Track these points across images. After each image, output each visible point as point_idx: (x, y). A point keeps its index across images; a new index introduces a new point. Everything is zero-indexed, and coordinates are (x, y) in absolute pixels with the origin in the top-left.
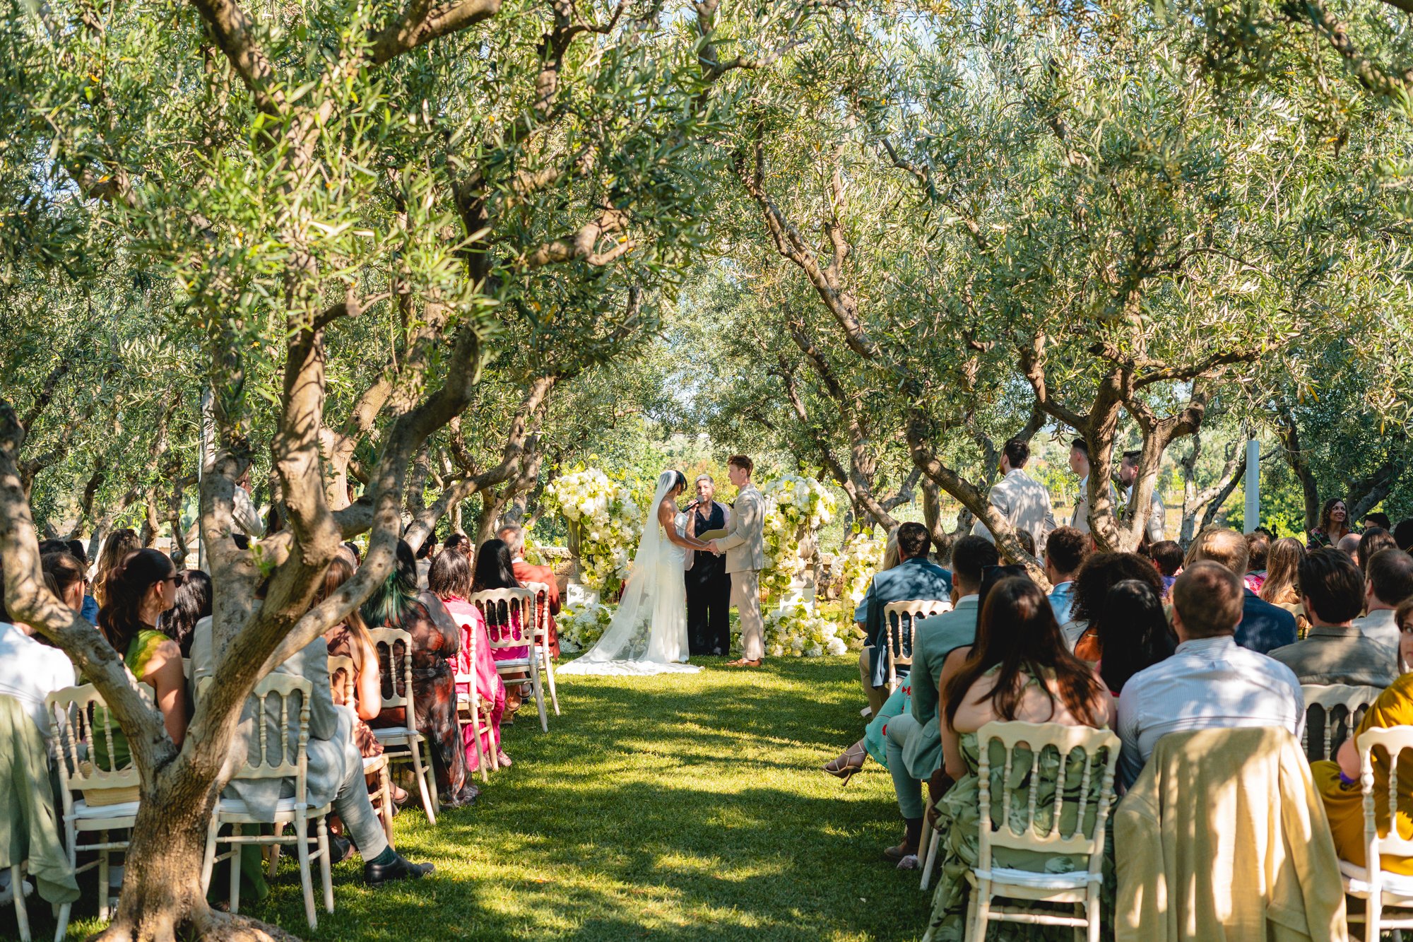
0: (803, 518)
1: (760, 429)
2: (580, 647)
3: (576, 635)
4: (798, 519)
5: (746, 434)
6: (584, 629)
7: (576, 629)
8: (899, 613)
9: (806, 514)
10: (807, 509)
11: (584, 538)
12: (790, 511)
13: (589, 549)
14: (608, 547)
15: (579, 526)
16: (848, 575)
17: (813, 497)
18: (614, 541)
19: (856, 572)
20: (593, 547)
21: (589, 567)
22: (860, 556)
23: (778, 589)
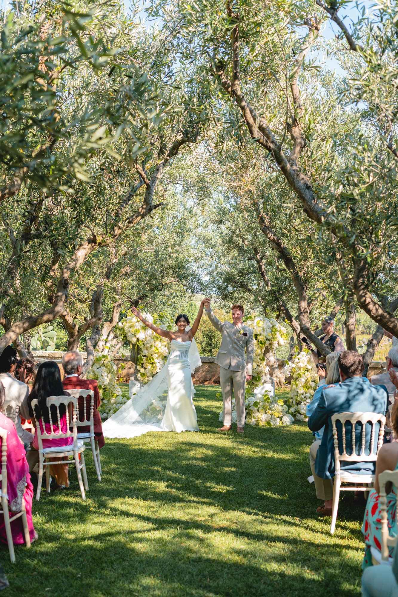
0: (268, 342)
1: (244, 292)
4: (265, 343)
5: (236, 295)
8: (343, 421)
9: (269, 340)
10: (270, 337)
11: (139, 354)
12: (260, 338)
13: (142, 360)
14: (153, 359)
15: (136, 347)
16: (295, 376)
17: (274, 330)
18: (156, 355)
19: (299, 374)
20: (144, 359)
21: (142, 370)
22: (301, 365)
23: (253, 384)
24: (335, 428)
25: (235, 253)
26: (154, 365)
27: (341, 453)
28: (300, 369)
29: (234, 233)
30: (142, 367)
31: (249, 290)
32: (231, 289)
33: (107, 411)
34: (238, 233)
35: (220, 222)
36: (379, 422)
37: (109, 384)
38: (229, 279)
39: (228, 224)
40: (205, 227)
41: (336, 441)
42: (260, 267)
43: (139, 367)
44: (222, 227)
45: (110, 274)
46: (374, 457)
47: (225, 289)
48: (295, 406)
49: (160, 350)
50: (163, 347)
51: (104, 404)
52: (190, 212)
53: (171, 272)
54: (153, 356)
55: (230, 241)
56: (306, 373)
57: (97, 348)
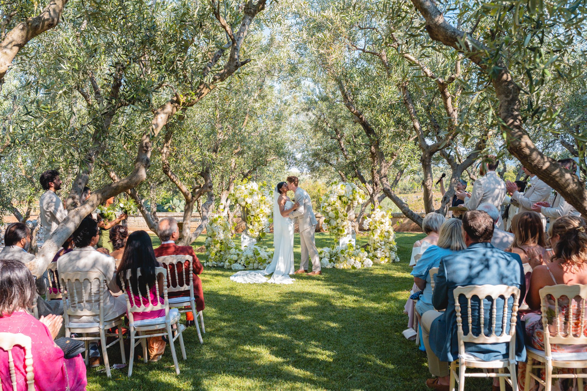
0: (350, 202)
1: (327, 166)
2: (246, 267)
3: (243, 261)
4: (347, 202)
5: (322, 168)
6: (247, 258)
7: (243, 258)
8: (469, 296)
9: (351, 200)
10: (351, 197)
11: (248, 214)
12: (344, 199)
13: (250, 219)
14: (259, 218)
15: (246, 209)
16: (372, 228)
17: (354, 192)
18: (262, 215)
19: (375, 227)
20: (252, 218)
21: (251, 227)
22: (377, 219)
23: (339, 235)
24: (457, 304)
25: (320, 134)
26: (260, 223)
27: (466, 333)
28: (376, 222)
29: (320, 118)
30: (251, 224)
31: (331, 164)
32: (317, 163)
33: (224, 260)
34: (322, 118)
35: (308, 110)
36: (513, 295)
37: (225, 239)
38: (316, 155)
39: (315, 112)
40: (297, 114)
41: (459, 319)
42: (340, 144)
43: (249, 225)
44: (310, 114)
45: (217, 148)
46: (506, 338)
47: (313, 164)
48: (373, 252)
49: (264, 211)
50: (266, 209)
51: (221, 255)
52: (285, 104)
53: (272, 151)
54: (259, 216)
55: (317, 125)
56: (381, 225)
57: (219, 210)
